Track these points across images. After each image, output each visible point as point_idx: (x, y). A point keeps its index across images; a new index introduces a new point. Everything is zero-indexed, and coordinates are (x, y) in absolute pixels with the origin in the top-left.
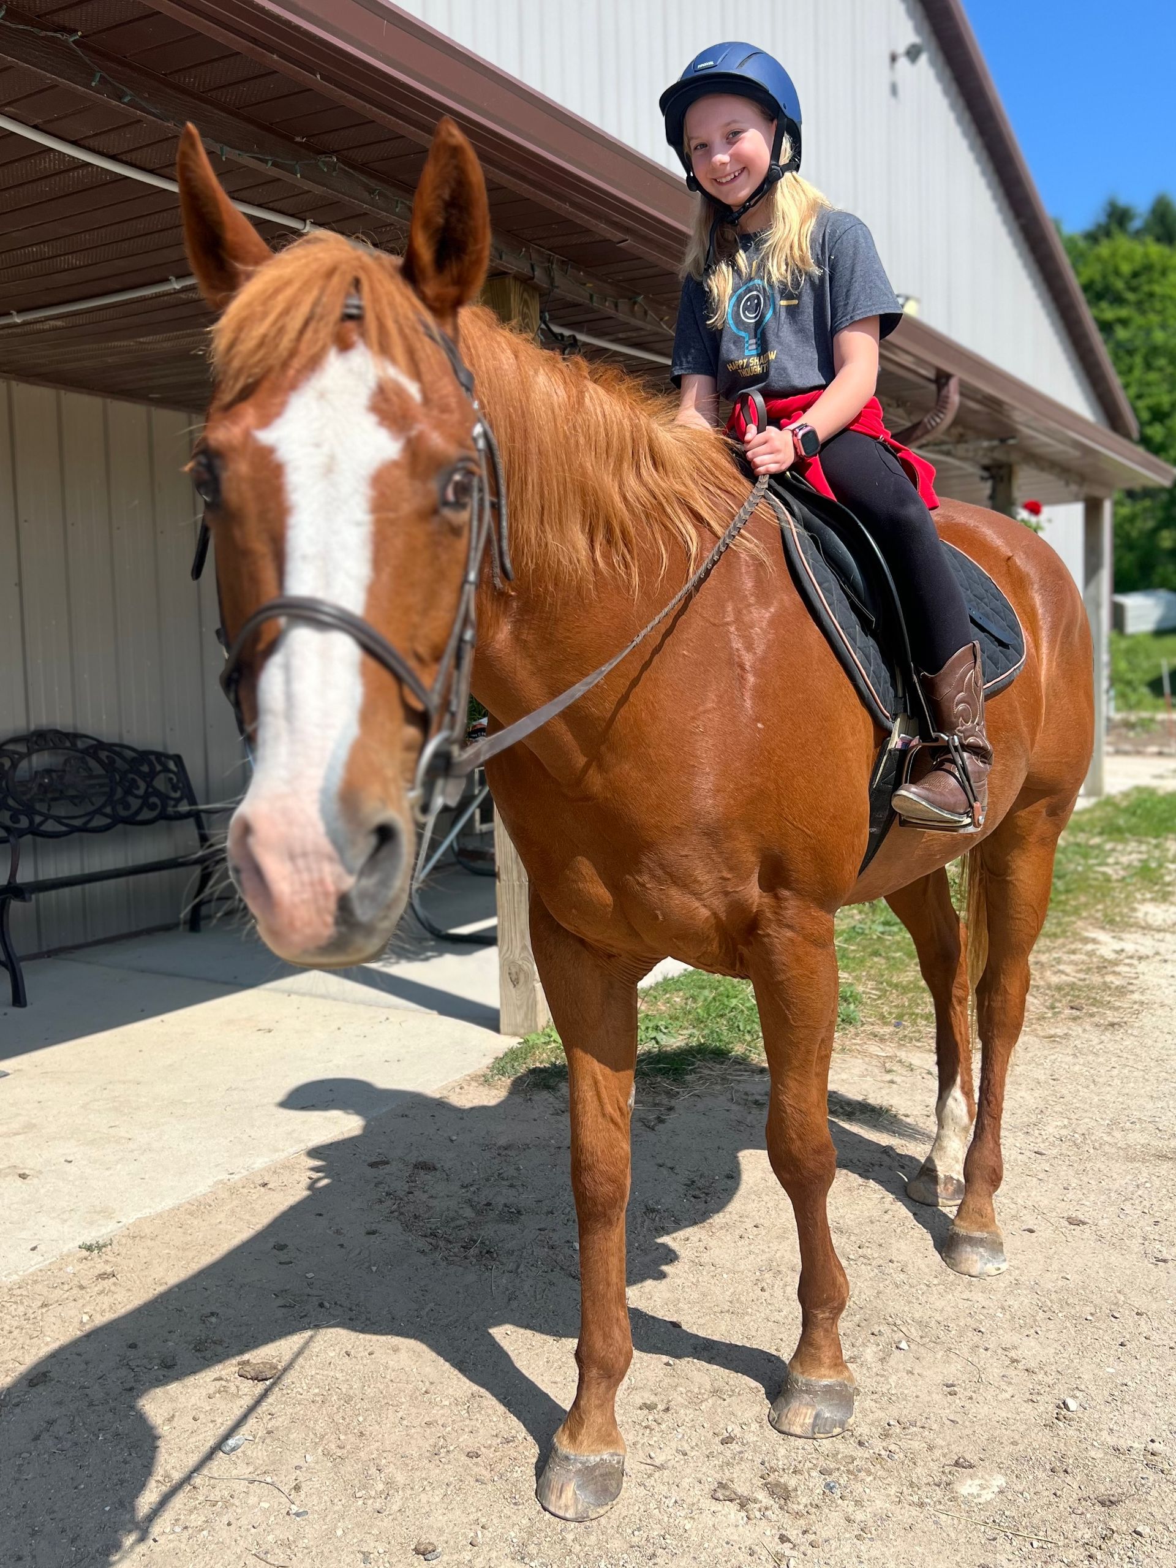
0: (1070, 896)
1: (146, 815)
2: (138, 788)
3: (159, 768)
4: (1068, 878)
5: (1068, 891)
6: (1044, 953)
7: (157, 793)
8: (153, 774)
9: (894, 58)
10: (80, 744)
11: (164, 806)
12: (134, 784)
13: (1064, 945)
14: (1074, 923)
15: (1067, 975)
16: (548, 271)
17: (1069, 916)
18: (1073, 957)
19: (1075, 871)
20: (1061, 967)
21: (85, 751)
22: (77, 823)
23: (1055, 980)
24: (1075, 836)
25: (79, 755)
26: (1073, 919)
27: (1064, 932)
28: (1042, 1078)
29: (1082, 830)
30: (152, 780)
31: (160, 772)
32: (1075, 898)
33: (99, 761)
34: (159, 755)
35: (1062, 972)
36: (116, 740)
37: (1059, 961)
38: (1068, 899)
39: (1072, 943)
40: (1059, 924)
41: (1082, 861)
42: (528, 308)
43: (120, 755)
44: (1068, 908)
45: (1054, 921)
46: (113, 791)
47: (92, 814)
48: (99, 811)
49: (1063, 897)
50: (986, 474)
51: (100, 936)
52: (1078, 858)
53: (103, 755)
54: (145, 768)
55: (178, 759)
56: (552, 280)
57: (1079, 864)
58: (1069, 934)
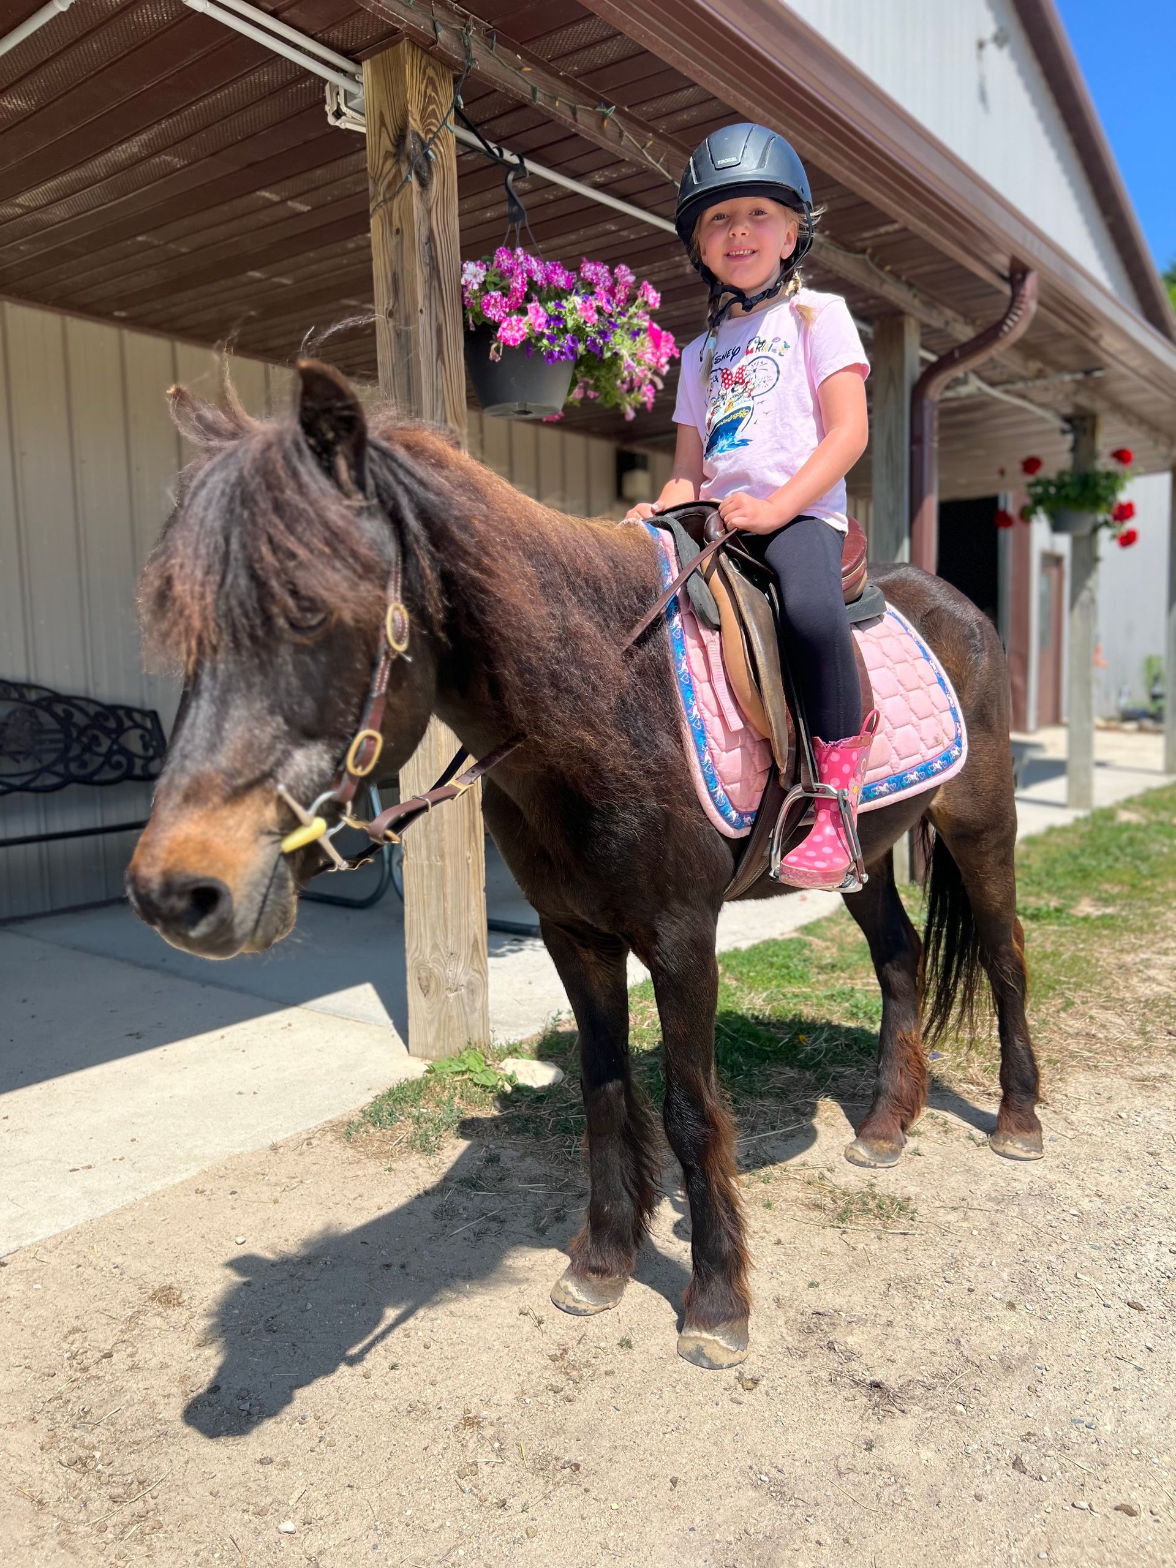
0: (1157, 881)
1: (109, 774)
2: (99, 745)
3: (128, 723)
4: (1153, 859)
5: (1153, 876)
6: (1128, 953)
7: (124, 751)
8: (121, 730)
9: (981, 45)
10: (33, 696)
11: (131, 765)
12: (95, 739)
13: (1153, 943)
14: (1164, 914)
15: (1159, 984)
16: (459, 36)
17: (1157, 906)
18: (1164, 959)
19: (1161, 854)
20: (1152, 973)
21: (36, 704)
22: (16, 781)
23: (1145, 990)
24: (1157, 814)
25: (28, 707)
26: (1161, 909)
27: (1152, 925)
28: (1134, 1151)
29: (1165, 808)
30: (118, 737)
31: (130, 728)
32: (1163, 884)
33: (54, 715)
34: (129, 711)
35: (1150, 979)
36: (82, 694)
37: (1148, 964)
38: (1153, 885)
39: (1163, 939)
40: (1146, 916)
41: (1167, 841)
42: (435, 90)
43: (81, 710)
44: (1154, 895)
45: (1139, 911)
46: (68, 748)
47: (38, 773)
48: (47, 769)
49: (1149, 883)
50: (1066, 426)
51: (63, 904)
52: (1161, 837)
53: (59, 709)
54: (112, 724)
55: (154, 715)
56: (467, 49)
57: (1164, 845)
58: (1158, 928)
